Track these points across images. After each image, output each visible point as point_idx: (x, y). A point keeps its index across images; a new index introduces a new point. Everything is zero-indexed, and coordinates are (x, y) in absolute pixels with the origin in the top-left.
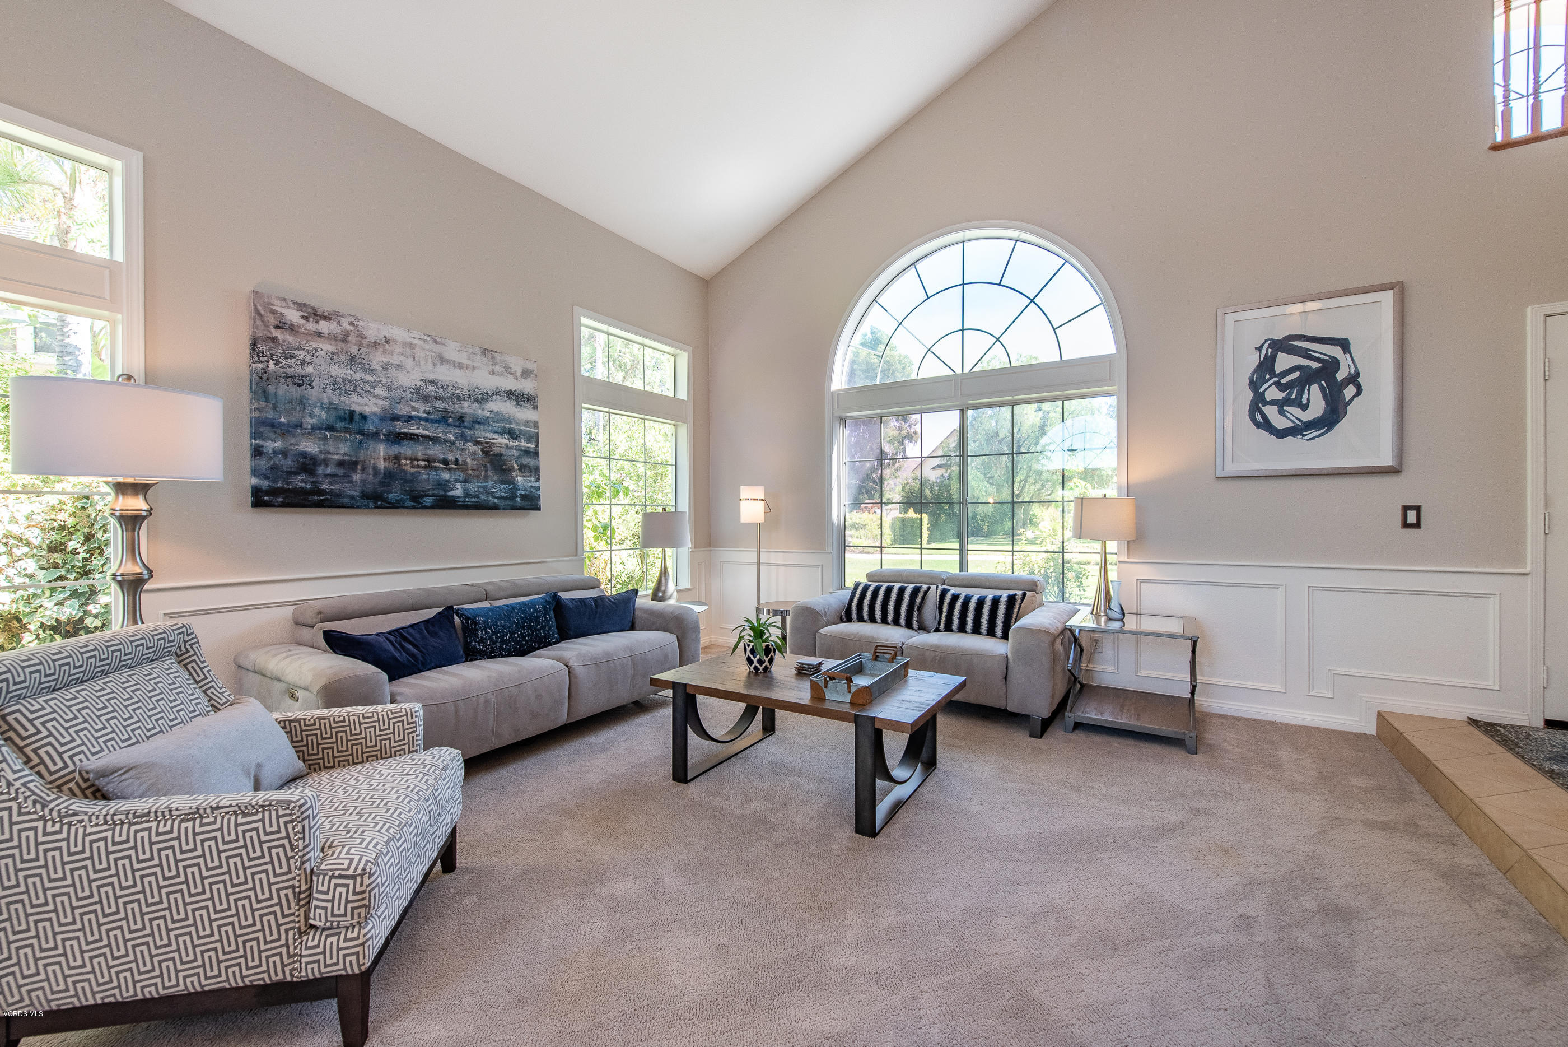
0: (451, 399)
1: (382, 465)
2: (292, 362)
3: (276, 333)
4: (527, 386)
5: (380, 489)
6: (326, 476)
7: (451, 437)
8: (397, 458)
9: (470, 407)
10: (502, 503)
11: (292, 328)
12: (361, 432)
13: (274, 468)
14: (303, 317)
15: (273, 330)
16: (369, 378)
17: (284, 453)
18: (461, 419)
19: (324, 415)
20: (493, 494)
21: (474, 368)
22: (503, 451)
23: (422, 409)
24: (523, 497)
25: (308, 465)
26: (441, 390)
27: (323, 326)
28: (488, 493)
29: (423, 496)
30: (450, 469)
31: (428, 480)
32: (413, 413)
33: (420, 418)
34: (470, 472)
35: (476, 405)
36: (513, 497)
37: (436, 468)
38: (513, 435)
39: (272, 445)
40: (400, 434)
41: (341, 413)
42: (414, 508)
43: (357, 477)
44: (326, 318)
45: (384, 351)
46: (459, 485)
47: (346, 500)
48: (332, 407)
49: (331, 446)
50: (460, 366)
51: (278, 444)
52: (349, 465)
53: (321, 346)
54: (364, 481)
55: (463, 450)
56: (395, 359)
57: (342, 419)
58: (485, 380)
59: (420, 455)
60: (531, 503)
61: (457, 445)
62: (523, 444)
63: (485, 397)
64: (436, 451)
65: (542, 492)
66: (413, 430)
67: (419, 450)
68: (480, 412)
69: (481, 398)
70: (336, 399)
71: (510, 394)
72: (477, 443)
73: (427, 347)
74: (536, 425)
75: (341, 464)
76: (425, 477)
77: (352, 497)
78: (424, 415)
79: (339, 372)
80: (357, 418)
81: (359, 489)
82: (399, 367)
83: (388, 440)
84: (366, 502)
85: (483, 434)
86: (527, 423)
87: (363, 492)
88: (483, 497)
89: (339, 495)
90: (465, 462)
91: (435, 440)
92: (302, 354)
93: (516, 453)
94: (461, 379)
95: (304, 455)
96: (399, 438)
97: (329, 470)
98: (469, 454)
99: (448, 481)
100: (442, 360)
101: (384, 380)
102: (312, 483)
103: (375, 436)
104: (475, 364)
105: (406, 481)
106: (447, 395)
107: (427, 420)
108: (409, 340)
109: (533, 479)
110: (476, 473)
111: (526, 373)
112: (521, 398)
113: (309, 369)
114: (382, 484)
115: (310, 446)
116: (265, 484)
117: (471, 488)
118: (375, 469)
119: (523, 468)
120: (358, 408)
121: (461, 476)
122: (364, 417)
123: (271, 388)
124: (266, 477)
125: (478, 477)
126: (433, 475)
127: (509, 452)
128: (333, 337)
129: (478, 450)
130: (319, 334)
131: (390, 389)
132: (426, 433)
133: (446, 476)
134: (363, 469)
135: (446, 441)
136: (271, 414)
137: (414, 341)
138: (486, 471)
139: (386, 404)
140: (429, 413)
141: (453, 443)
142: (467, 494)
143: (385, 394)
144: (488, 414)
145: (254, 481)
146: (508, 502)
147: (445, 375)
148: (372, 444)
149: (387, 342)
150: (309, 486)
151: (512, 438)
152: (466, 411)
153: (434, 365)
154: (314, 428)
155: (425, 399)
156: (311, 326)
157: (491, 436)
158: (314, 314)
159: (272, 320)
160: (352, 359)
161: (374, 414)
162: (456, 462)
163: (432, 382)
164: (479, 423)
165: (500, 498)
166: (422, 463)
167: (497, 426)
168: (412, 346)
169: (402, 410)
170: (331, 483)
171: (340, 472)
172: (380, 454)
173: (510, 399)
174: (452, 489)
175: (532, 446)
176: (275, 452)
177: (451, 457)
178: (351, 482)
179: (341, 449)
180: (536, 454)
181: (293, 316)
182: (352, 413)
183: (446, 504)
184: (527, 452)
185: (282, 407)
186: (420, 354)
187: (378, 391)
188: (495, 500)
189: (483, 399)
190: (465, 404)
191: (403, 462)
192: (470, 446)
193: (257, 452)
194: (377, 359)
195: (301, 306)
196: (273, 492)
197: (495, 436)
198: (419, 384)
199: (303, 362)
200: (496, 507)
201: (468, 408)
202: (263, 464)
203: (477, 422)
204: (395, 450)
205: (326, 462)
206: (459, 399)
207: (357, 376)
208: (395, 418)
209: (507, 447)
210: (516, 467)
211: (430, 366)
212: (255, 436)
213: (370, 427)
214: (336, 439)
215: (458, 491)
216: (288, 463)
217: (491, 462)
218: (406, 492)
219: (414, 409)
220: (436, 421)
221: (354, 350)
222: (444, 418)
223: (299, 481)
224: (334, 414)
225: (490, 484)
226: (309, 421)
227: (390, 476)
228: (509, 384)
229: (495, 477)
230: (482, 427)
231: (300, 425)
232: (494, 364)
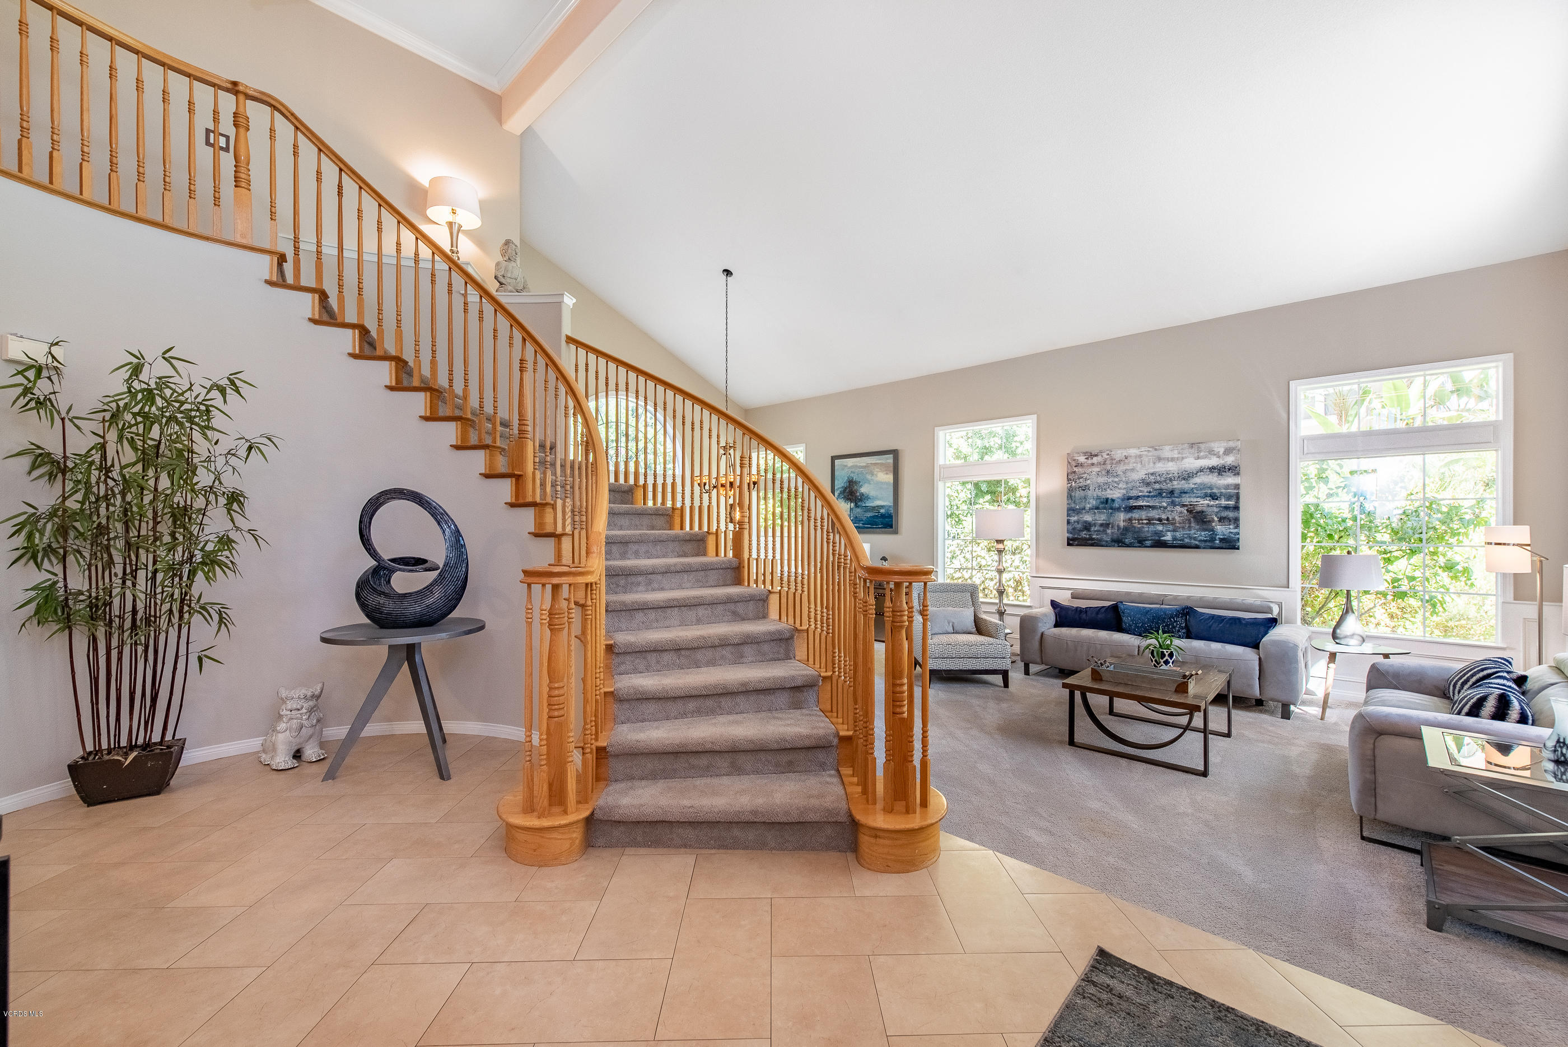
0: (1165, 481)
1: (1122, 524)
2: (1081, 480)
3: (1076, 469)
4: (1229, 460)
5: (1120, 537)
6: (1095, 531)
7: (1165, 504)
8: (1130, 520)
9: (1179, 484)
10: (1202, 545)
11: (1082, 465)
12: (1112, 508)
13: (1074, 529)
14: (1086, 458)
15: (1074, 468)
16: (1116, 480)
17: (1078, 522)
18: (1172, 492)
19: (1094, 502)
20: (1195, 539)
21: (1183, 458)
22: (1205, 509)
23: (1146, 490)
24: (1221, 540)
25: (1087, 526)
26: (1158, 477)
27: (1095, 460)
28: (1191, 538)
29: (1145, 540)
30: (1163, 524)
31: (1148, 531)
32: (1140, 494)
33: (1144, 496)
34: (1178, 525)
35: (1183, 482)
36: (1212, 540)
37: (1154, 524)
38: (1214, 497)
39: (1073, 519)
40: (1132, 507)
41: (1102, 500)
42: (1139, 547)
43: (1109, 531)
44: (1096, 455)
45: (1124, 464)
46: (1169, 534)
47: (1104, 543)
48: (1098, 498)
49: (1097, 517)
50: (1172, 460)
51: (1076, 518)
52: (1106, 525)
53: (1093, 469)
54: (1112, 533)
55: (1172, 511)
56: (1131, 466)
57: (1102, 503)
58: (1191, 463)
59: (1144, 517)
60: (1230, 544)
61: (1168, 509)
62: (1223, 502)
63: (1191, 475)
64: (1154, 514)
65: (1241, 537)
66: (1141, 503)
67: (1143, 514)
68: (1186, 485)
69: (1187, 476)
70: (1100, 494)
71: (1212, 469)
72: (1184, 506)
73: (1150, 454)
74: (1237, 487)
75: (1102, 525)
76: (1147, 529)
77: (1107, 541)
78: (1147, 494)
79: (1101, 480)
80: (1109, 501)
81: (1110, 537)
82: (1133, 470)
83: (1125, 511)
84: (1113, 544)
85: (1188, 500)
86: (1227, 487)
87: (1112, 539)
88: (1187, 540)
89: (1100, 540)
90: (1174, 519)
91: (1153, 507)
92: (1086, 475)
93: (1216, 510)
94: (1172, 467)
95: (1086, 522)
96: (1131, 509)
97: (1096, 529)
98: (1178, 514)
99: (1162, 531)
100: (1160, 459)
101: (1124, 479)
102: (1089, 535)
103: (1118, 509)
104: (1184, 456)
105: (1135, 532)
106: (1163, 479)
107: (1148, 496)
108: (1139, 453)
109: (1231, 527)
110: (1182, 525)
111: (1228, 451)
112: (1220, 470)
113: (1088, 482)
114: (1122, 534)
115: (1088, 518)
116: (1071, 536)
117: (1178, 534)
118: (1118, 526)
119: (1221, 520)
120: (1110, 497)
121: (1171, 527)
122: (1113, 500)
123: (1073, 494)
124: (1071, 533)
125: (1183, 528)
126: (1152, 528)
127: (1210, 509)
128: (1099, 464)
129: (1184, 510)
130: (1093, 464)
131: (1127, 483)
132: (1148, 504)
133: (1160, 528)
134: (1112, 527)
135: (1160, 507)
136: (1073, 505)
137: (1142, 453)
138: (1190, 523)
139: (1124, 491)
140: (1150, 492)
141: (1165, 508)
142: (1175, 539)
143: (1124, 486)
144: (1193, 486)
145: (1067, 535)
146: (1209, 544)
147: (1161, 467)
148: (1117, 514)
149: (1126, 458)
150: (1088, 536)
151: (1213, 499)
152: (1175, 487)
153: (1154, 463)
154: (1090, 509)
155: (1148, 484)
156: (1090, 461)
157: (1195, 500)
158: (1091, 455)
159: (1074, 464)
160: (1108, 472)
161: (1118, 498)
162: (1168, 519)
163: (1152, 474)
164: (1185, 493)
165: (1200, 541)
166: (1145, 522)
167: (1199, 493)
168: (1140, 456)
169: (1134, 493)
170: (1097, 535)
171: (1101, 529)
172: (1121, 518)
173: (1212, 472)
174: (1164, 536)
175: (1232, 503)
176: (1074, 522)
177: (1164, 517)
178: (1106, 534)
179: (1102, 518)
180: (1236, 508)
181: (1082, 459)
182: (1107, 499)
183: (1160, 544)
184: (1227, 508)
185: (1077, 501)
186: (1145, 459)
187: (1120, 486)
188: (1197, 543)
189: (1189, 477)
190: (1175, 483)
191: (1134, 522)
192: (1178, 508)
193: (1068, 522)
194: (1120, 469)
195: (1085, 453)
196: (1074, 539)
197: (1198, 499)
198: (1144, 477)
199: (1086, 479)
200: (1197, 547)
201: (1177, 485)
202: (1070, 527)
203: (1184, 492)
204: (1129, 515)
205: (1095, 525)
206: (1171, 480)
207: (1110, 480)
208: (1130, 498)
209: (1208, 506)
210: (1216, 519)
211: (1152, 465)
212: (1068, 515)
213: (1116, 505)
214: (1100, 513)
215: (1168, 537)
216: (1079, 526)
217: (1194, 517)
218: (1135, 539)
219: (1141, 491)
220: (1154, 496)
221: (1109, 467)
222: (1160, 494)
223: (1084, 534)
224: (1098, 501)
225: (1193, 531)
226: (1088, 506)
227: (1126, 529)
228: (1214, 462)
229: (1197, 527)
230: (1187, 495)
231: (1084, 509)
232: (1199, 451)
